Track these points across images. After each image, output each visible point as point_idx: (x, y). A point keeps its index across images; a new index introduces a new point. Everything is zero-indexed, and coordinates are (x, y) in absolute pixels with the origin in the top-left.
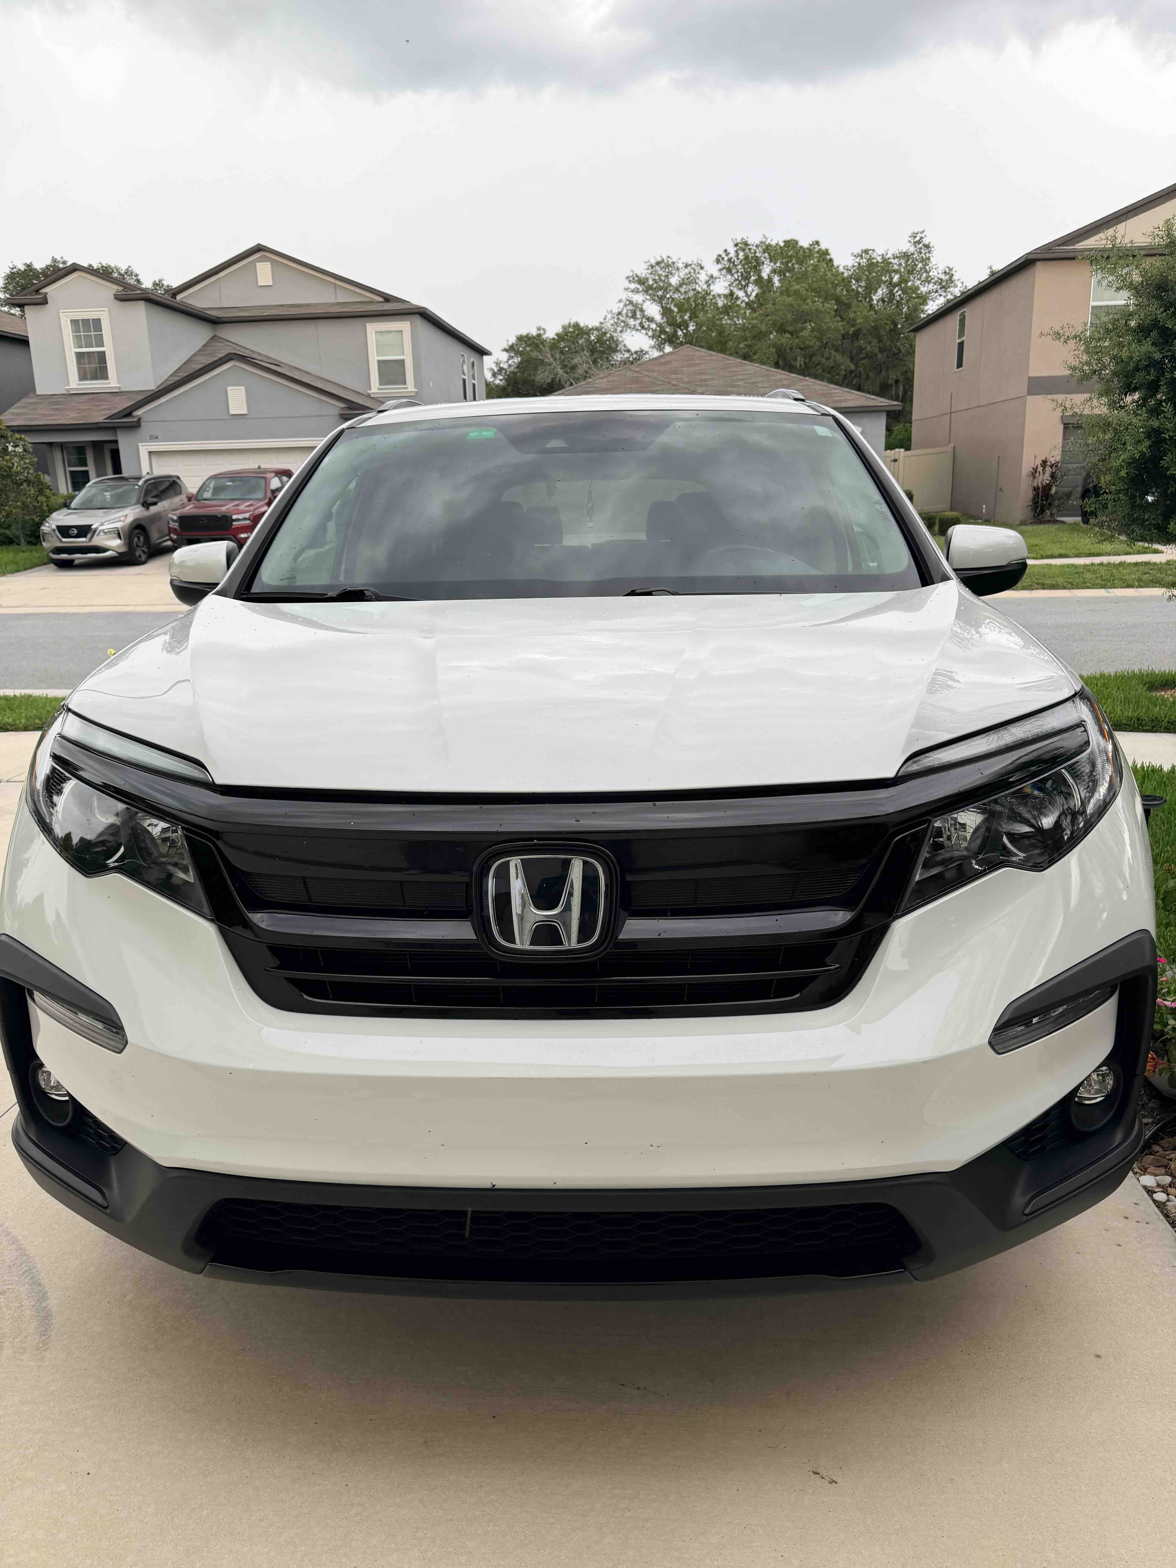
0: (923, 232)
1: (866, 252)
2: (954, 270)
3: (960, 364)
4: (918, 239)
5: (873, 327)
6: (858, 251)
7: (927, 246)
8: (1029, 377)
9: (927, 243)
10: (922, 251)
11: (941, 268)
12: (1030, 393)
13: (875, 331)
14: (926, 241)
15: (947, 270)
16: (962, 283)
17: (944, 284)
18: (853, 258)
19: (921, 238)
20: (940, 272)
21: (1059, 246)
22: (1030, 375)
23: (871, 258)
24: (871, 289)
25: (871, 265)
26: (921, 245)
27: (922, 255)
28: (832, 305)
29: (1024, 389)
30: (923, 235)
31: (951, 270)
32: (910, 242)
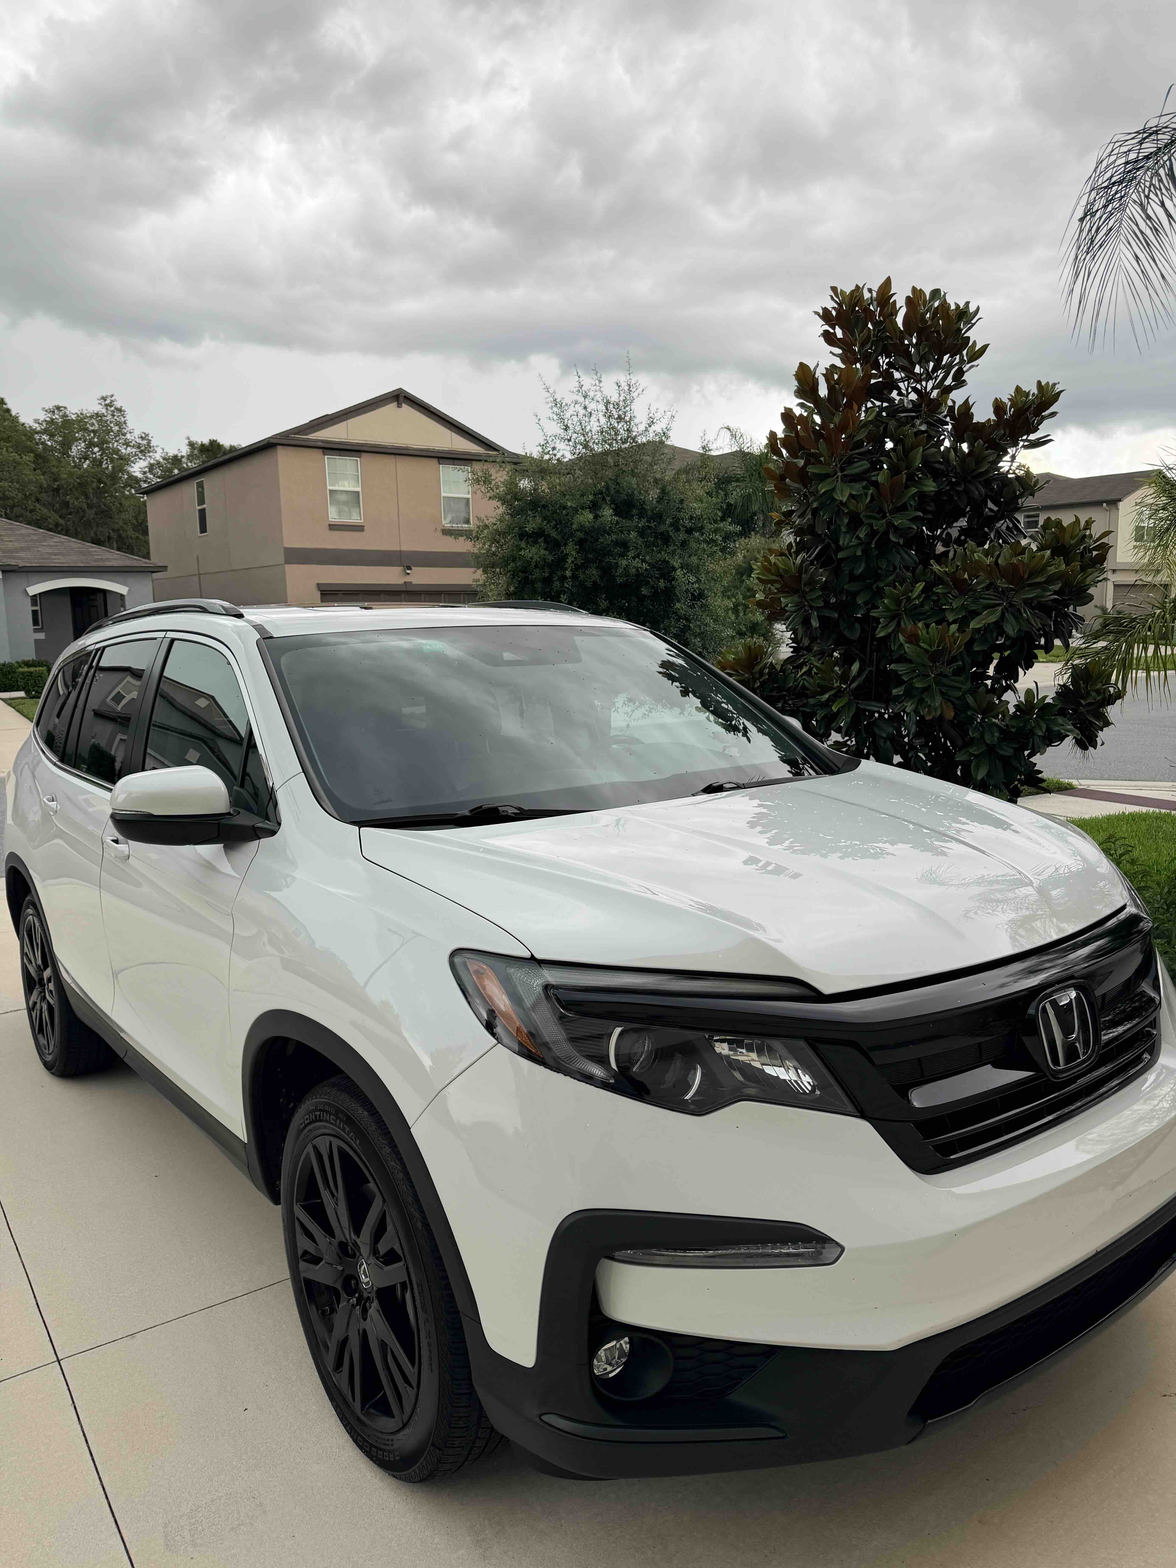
0: (112, 396)
1: (58, 408)
2: (150, 436)
3: (203, 529)
4: (108, 401)
5: (79, 483)
6: (50, 405)
7: (120, 410)
8: (286, 549)
9: (119, 406)
10: (115, 414)
11: (137, 433)
12: (287, 562)
13: (82, 486)
14: (118, 404)
15: (143, 435)
16: (163, 449)
17: (143, 448)
18: (45, 413)
19: (112, 401)
20: (136, 436)
21: (295, 434)
22: (286, 546)
23: (65, 416)
24: (66, 445)
25: (67, 423)
26: (113, 409)
27: (115, 418)
28: (29, 457)
29: (281, 559)
30: (113, 399)
31: (148, 435)
32: (101, 404)
